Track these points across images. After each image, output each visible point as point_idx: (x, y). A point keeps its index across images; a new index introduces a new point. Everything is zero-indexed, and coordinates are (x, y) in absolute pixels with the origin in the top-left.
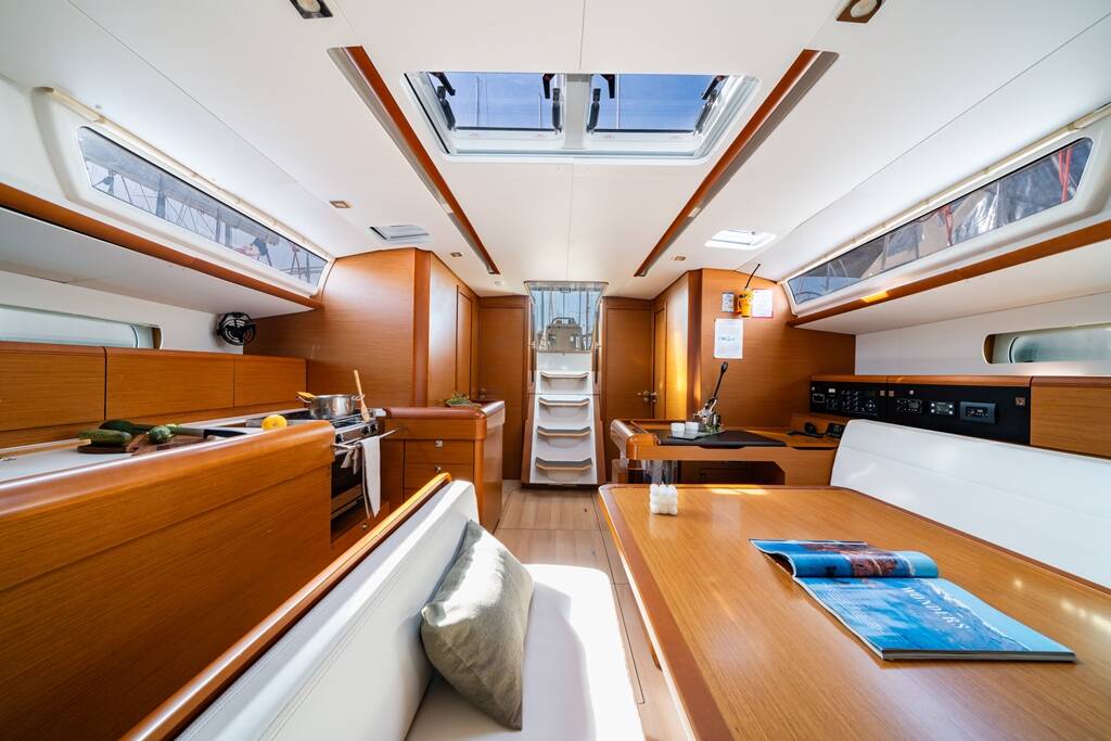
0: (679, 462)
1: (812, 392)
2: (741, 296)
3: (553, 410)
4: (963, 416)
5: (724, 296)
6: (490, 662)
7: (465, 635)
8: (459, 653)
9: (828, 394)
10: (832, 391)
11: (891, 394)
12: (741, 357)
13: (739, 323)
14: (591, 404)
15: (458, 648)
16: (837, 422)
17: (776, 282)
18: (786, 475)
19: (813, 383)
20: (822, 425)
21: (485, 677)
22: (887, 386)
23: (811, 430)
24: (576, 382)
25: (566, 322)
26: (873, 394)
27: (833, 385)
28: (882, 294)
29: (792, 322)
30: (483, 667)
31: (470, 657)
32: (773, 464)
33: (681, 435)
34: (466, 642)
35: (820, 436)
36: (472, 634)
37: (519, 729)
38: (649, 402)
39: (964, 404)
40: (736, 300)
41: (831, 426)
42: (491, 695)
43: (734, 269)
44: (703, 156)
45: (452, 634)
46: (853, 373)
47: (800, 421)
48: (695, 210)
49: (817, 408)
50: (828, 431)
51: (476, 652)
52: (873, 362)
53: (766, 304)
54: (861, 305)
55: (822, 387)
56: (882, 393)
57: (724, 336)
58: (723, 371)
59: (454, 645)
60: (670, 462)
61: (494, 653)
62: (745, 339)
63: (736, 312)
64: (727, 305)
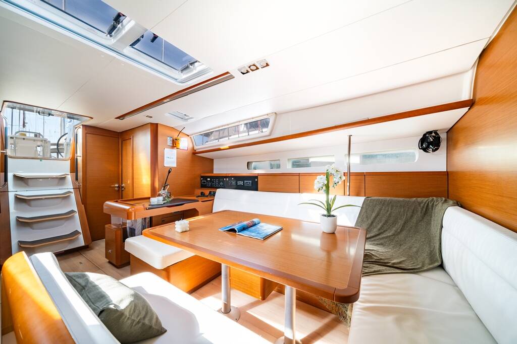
0: (151, 218)
1: (201, 180)
2: (176, 140)
3: (33, 203)
4: (245, 185)
5: (168, 138)
6: (146, 314)
7: (133, 308)
8: (133, 318)
9: (207, 180)
10: (209, 179)
11: (227, 179)
12: (176, 166)
13: (175, 151)
14: (73, 196)
15: (131, 316)
16: (212, 190)
17: (188, 136)
18: (199, 212)
19: (202, 177)
20: (207, 192)
21: (147, 321)
22: (226, 177)
23: (203, 194)
24: (57, 181)
25: (32, 135)
26: (222, 180)
27: (209, 177)
28: (227, 147)
29: (194, 153)
30: (144, 318)
31: (138, 316)
32: (195, 209)
33: (156, 203)
34: (134, 311)
35: (207, 196)
36: (135, 306)
37: (166, 331)
38: (119, 190)
39: (245, 181)
40: (173, 140)
41: (210, 192)
42: (151, 327)
43: (173, 127)
44: (180, 82)
45: (128, 310)
46: (213, 173)
47: (198, 191)
48: (168, 100)
49: (203, 186)
50: (209, 194)
51: (140, 313)
52: (219, 169)
53: (185, 144)
54: (219, 150)
55: (205, 178)
56: (225, 179)
57: (169, 156)
58: (169, 172)
59: (129, 315)
60: (145, 218)
61: (147, 309)
62: (177, 158)
63: (173, 147)
64: (170, 143)
